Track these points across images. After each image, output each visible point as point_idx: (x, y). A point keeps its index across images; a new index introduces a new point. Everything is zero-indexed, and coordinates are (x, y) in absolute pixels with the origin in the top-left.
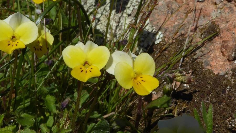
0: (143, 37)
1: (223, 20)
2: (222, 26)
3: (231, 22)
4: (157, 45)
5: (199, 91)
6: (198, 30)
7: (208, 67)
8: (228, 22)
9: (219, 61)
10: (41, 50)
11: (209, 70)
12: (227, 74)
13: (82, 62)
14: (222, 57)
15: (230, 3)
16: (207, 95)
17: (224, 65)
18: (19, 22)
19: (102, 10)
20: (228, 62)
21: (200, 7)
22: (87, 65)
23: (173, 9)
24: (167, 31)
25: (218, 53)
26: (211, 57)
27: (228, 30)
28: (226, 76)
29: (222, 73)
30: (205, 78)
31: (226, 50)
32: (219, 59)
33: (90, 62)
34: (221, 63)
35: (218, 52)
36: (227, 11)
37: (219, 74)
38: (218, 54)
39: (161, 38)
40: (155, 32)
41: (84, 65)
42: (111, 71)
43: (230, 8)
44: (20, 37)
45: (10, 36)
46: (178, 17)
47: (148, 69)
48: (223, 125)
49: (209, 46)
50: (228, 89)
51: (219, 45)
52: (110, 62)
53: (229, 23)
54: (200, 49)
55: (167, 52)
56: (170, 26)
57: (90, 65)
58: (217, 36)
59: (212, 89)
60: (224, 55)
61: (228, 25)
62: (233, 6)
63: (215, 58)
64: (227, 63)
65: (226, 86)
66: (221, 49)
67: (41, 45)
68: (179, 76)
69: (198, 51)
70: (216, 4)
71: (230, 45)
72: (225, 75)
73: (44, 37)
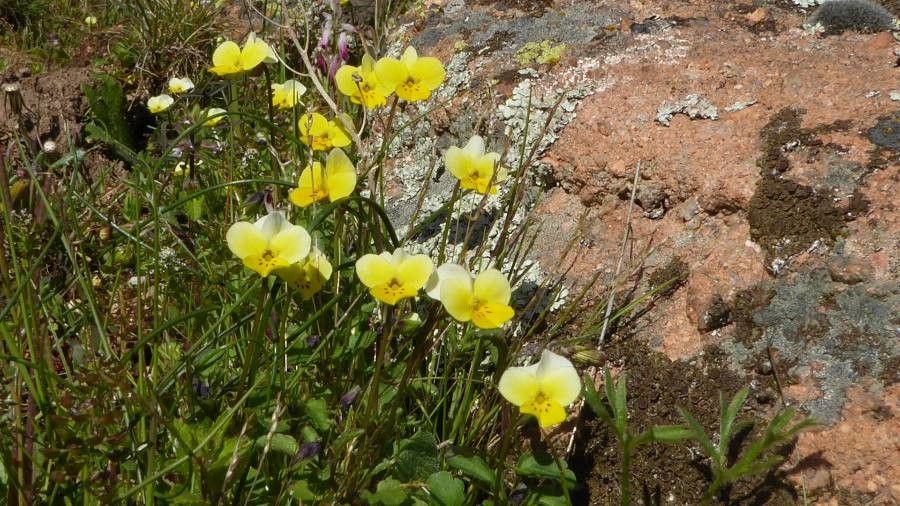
0: (524, 298)
1: (697, 252)
2: (695, 266)
3: (712, 257)
4: (553, 313)
5: (636, 396)
6: (644, 277)
7: (659, 349)
8: (707, 257)
9: (682, 336)
10: (308, 287)
11: (661, 353)
12: (695, 359)
13: (388, 280)
14: (689, 326)
15: (713, 218)
16: (652, 401)
17: (691, 342)
18: (278, 227)
19: (432, 246)
20: (699, 334)
21: (652, 229)
22: (395, 285)
23: (593, 237)
24: (579, 283)
25: (681, 319)
26: (667, 329)
27: (706, 273)
28: (694, 363)
29: (685, 358)
30: (651, 372)
31: (695, 310)
32: (682, 332)
33: (400, 280)
34: (686, 339)
35: (682, 317)
36: (707, 233)
37: (680, 360)
38: (681, 322)
39: (564, 298)
40: (550, 285)
41: (391, 286)
42: (434, 294)
43: (714, 227)
44: (278, 252)
45: (262, 250)
46: (604, 254)
47: (498, 295)
48: (680, 457)
49: (666, 307)
50: (694, 385)
51: (684, 304)
52: (433, 280)
53: (709, 259)
54: (646, 316)
55: (574, 327)
56: (586, 273)
57: (400, 286)
58: (683, 285)
59: (662, 389)
60: (692, 322)
61: (707, 262)
62: (720, 222)
63: (676, 329)
64: (698, 337)
65: (690, 381)
66: (688, 309)
67: (308, 279)
68: (581, 351)
69: (640, 319)
70: (685, 221)
71: (701, 298)
72: (690, 361)
73: (315, 265)
